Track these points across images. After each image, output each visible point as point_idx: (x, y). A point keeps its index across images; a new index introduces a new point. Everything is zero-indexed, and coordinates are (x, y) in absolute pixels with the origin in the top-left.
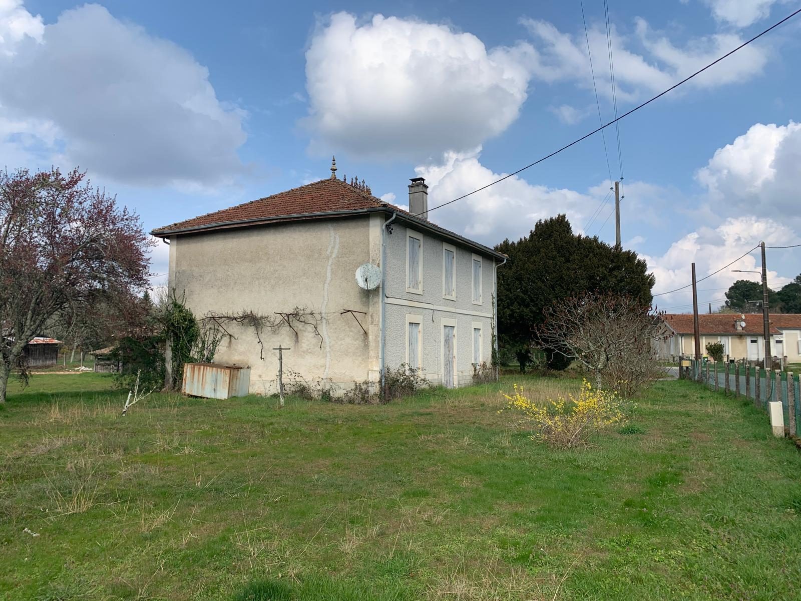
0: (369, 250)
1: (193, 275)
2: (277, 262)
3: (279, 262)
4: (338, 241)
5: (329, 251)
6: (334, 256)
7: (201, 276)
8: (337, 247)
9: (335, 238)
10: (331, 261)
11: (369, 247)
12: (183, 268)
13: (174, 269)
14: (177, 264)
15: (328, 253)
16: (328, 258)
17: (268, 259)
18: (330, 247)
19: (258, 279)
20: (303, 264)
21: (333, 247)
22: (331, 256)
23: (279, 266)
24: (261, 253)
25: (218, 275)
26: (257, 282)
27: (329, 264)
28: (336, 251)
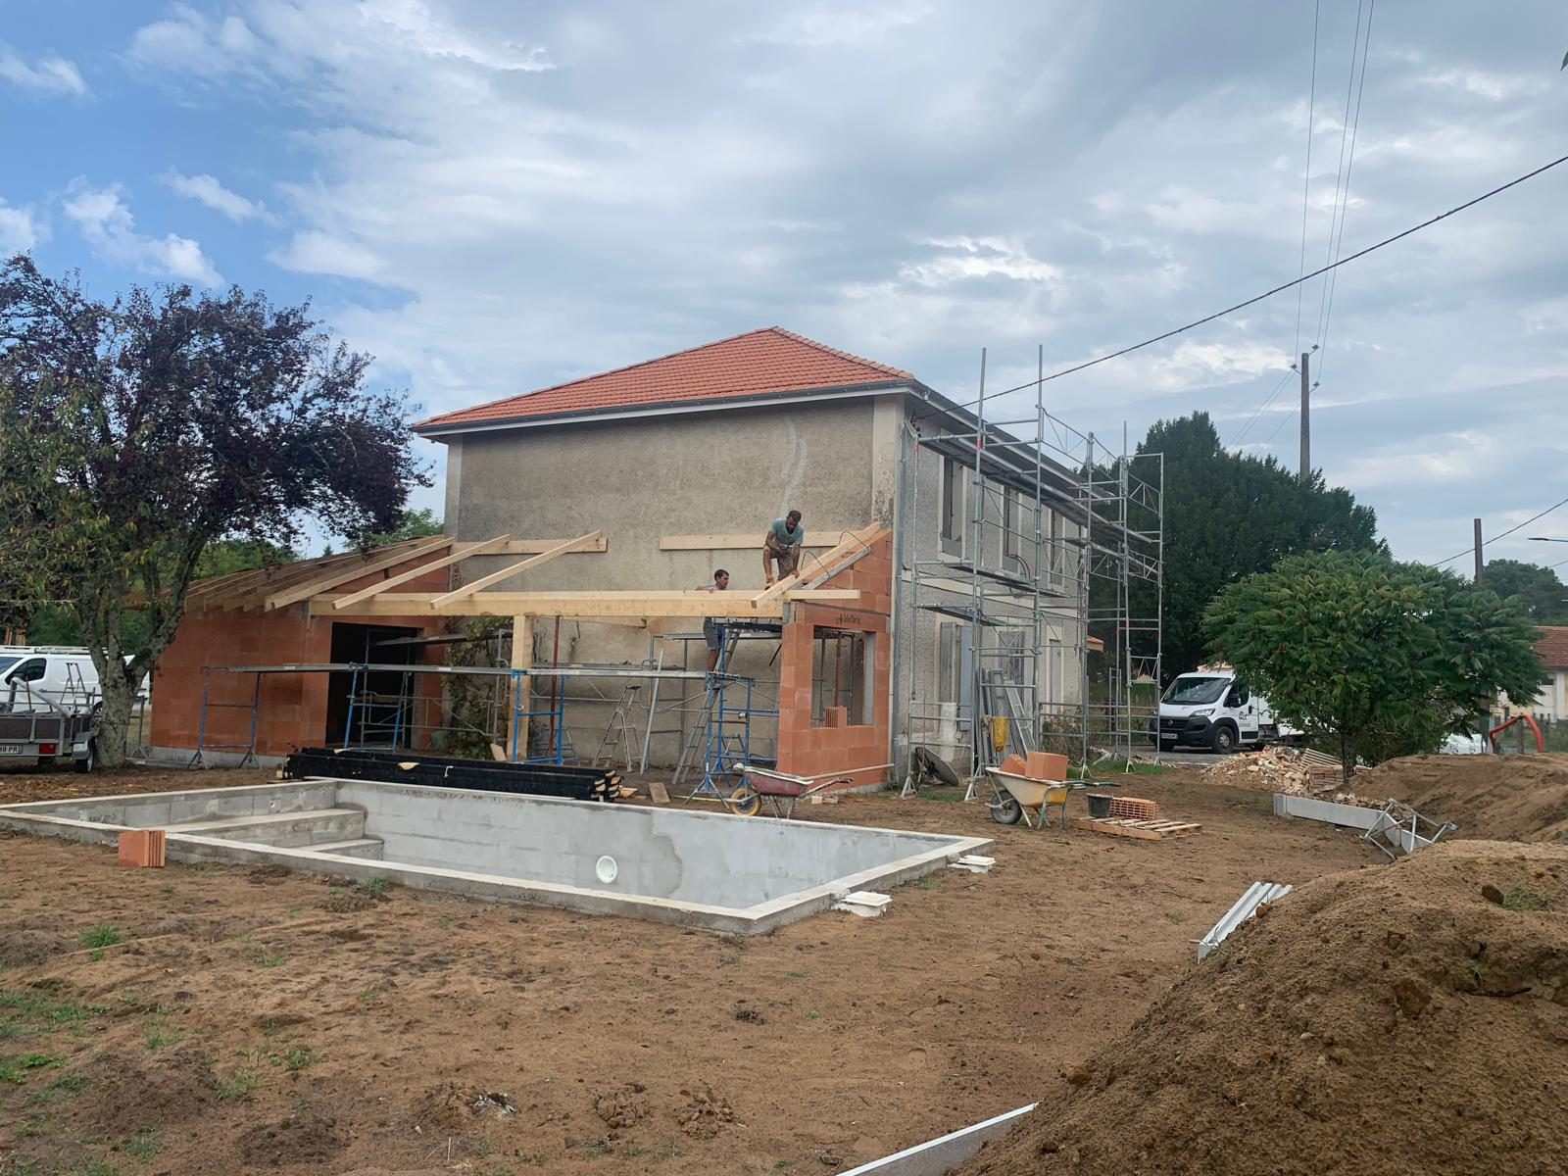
0: (871, 469)
1: (496, 516)
2: (674, 494)
3: (679, 492)
4: (804, 452)
5: (785, 471)
6: (795, 482)
7: (513, 517)
8: (802, 463)
9: (798, 445)
10: (788, 491)
11: (871, 464)
12: (475, 502)
13: (457, 503)
14: (462, 492)
15: (783, 476)
16: (783, 486)
17: (657, 485)
18: (788, 465)
19: (633, 526)
20: (730, 498)
21: (795, 465)
22: (789, 482)
23: (678, 500)
24: (640, 474)
25: (550, 516)
26: (631, 533)
27: (786, 498)
28: (800, 472)
